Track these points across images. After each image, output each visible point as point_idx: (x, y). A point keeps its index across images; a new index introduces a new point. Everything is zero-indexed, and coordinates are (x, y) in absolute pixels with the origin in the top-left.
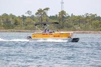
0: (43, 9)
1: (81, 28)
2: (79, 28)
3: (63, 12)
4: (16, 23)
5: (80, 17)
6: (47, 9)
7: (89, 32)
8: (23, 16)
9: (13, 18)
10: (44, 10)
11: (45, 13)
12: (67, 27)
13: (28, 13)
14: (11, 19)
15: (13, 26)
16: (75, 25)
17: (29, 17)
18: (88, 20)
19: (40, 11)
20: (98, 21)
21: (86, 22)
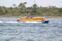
1: (46, 15)
2: (45, 14)
3: (35, 5)
4: (6, 12)
5: (45, 8)
6: (25, 3)
7: (51, 17)
8: (11, 7)
10: (24, 3)
11: (24, 6)
12: (38, 14)
13: (14, 6)
14: (3, 9)
15: (4, 14)
16: (42, 13)
17: (14, 8)
18: (50, 10)
19: (21, 4)
20: (56, 11)
21: (49, 11)
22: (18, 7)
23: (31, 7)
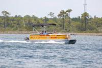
0: (65, 11)
3: (85, 14)
6: (70, 11)
8: (45, 18)
9: (35, 20)
10: (67, 11)
11: (67, 15)
12: (90, 29)
16: (98, 27)
17: (51, 19)
19: (62, 13)
22: (57, 17)
23: (79, 17)
